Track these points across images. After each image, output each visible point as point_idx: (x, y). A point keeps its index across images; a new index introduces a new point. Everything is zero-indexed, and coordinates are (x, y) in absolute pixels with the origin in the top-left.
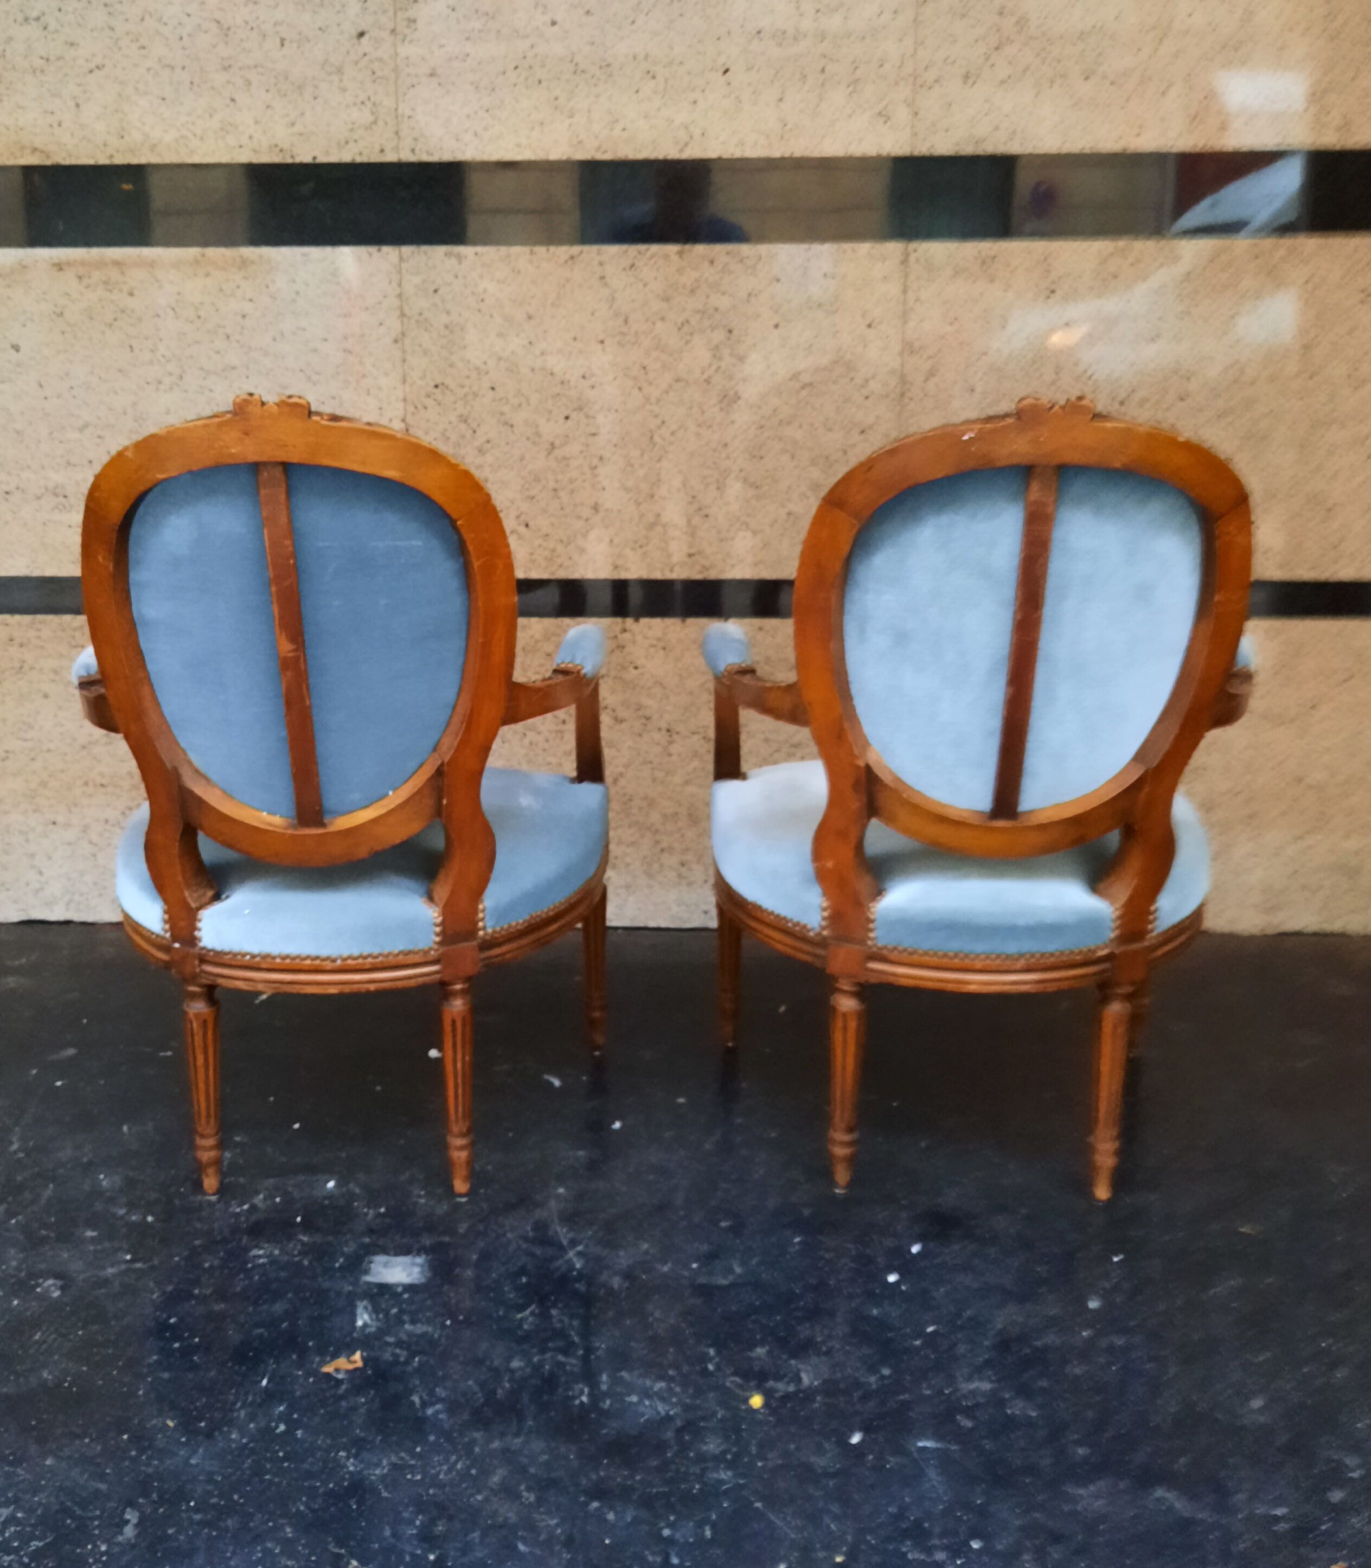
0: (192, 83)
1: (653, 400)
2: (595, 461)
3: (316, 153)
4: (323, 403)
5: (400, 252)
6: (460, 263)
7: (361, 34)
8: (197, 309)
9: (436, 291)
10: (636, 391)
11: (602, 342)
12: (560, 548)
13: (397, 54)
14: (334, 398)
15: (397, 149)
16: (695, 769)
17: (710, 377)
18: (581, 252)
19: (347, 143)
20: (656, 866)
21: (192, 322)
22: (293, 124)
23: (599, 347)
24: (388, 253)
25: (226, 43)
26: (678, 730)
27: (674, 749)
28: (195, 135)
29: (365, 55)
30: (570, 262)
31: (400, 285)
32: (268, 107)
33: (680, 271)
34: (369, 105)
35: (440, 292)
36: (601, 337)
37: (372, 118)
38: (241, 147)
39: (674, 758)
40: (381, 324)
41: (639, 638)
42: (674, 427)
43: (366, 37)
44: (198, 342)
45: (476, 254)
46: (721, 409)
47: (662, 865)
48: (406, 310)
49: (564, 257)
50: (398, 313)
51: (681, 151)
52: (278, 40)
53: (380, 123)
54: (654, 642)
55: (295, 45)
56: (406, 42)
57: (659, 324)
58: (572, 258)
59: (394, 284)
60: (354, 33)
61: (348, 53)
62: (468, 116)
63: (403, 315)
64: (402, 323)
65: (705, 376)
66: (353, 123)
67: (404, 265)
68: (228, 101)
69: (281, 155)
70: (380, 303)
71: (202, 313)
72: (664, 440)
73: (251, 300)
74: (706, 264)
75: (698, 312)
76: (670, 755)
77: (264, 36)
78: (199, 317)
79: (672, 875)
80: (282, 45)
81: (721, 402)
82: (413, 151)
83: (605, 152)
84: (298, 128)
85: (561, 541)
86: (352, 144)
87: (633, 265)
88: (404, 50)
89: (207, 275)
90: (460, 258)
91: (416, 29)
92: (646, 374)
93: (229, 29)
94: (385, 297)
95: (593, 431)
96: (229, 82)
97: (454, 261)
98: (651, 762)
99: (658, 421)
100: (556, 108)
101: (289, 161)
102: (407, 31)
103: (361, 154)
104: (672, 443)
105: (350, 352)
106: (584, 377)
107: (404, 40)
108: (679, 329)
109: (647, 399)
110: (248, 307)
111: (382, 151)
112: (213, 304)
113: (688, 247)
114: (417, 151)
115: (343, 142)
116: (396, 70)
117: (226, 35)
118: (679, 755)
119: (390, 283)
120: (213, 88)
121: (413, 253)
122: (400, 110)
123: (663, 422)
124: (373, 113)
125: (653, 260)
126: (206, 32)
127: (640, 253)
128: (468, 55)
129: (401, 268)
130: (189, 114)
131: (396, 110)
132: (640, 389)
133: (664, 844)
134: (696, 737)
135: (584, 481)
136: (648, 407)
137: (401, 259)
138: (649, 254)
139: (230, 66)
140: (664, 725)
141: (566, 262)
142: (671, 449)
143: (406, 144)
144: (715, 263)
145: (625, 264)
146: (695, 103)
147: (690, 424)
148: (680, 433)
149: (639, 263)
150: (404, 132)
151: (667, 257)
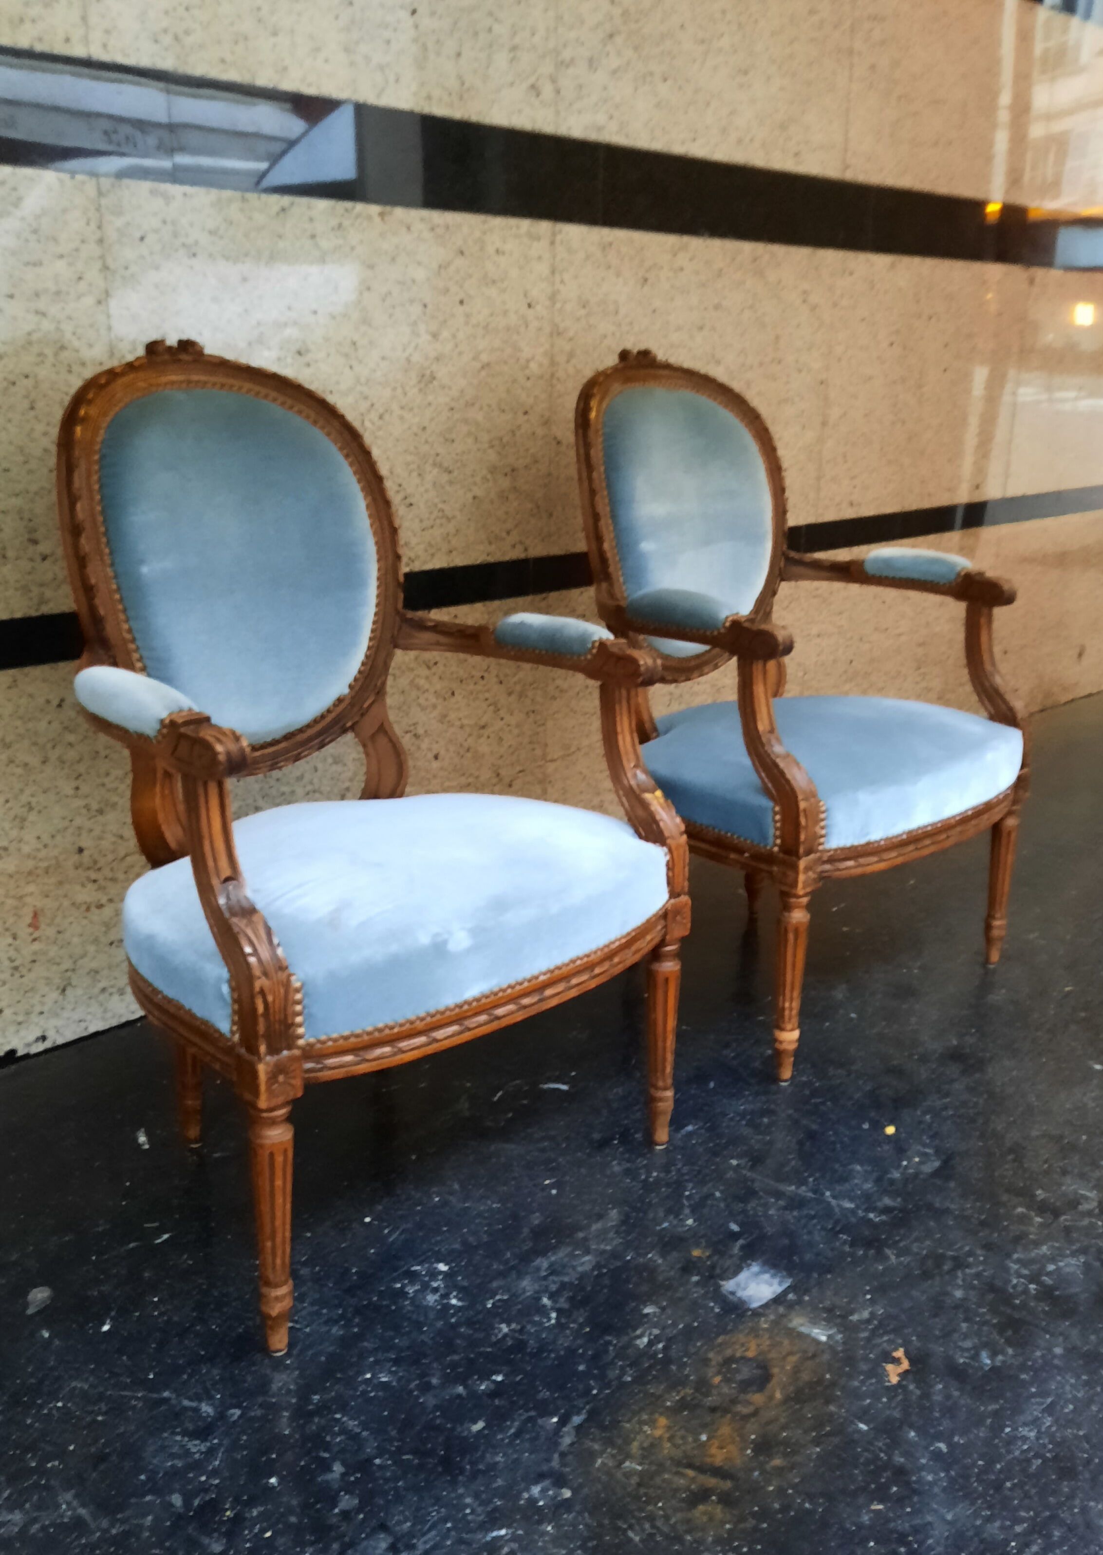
1: (363, 380)
4: (14, 383)
5: (98, 184)
6: (167, 204)
9: (142, 239)
10: (347, 370)
11: (315, 313)
14: (27, 377)
15: (86, 40)
17: (411, 355)
18: (292, 204)
19: (22, 20)
23: (313, 317)
24: (83, 183)
30: (282, 215)
31: (99, 227)
33: (382, 235)
35: (146, 240)
36: (314, 307)
40: (80, 278)
42: (381, 410)
45: (185, 194)
46: (420, 390)
48: (110, 262)
49: (276, 209)
50: (98, 265)
51: (379, 96)
58: (283, 210)
59: (93, 225)
63: (106, 268)
64: (105, 278)
65: (407, 354)
67: (104, 201)
70: (77, 250)
72: (373, 423)
74: (404, 229)
75: (399, 283)
81: (420, 382)
82: (105, 46)
83: (310, 85)
86: (28, 24)
87: (340, 226)
90: (168, 199)
92: (356, 350)
94: (83, 241)
97: (159, 202)
99: (369, 403)
100: (260, 21)
103: (40, 40)
104: (380, 428)
105: (44, 315)
108: (384, 300)
111: (67, 40)
113: (388, 208)
119: (88, 224)
121: (113, 186)
123: (372, 405)
127: (347, 210)
129: (100, 205)
132: (351, 367)
134: (409, 735)
137: (100, 193)
141: (278, 214)
142: (380, 433)
143: (97, 36)
144: (412, 229)
145: (334, 222)
146: (388, 42)
147: (395, 407)
148: (387, 417)
149: (346, 223)
150: (93, 20)
151: (369, 218)
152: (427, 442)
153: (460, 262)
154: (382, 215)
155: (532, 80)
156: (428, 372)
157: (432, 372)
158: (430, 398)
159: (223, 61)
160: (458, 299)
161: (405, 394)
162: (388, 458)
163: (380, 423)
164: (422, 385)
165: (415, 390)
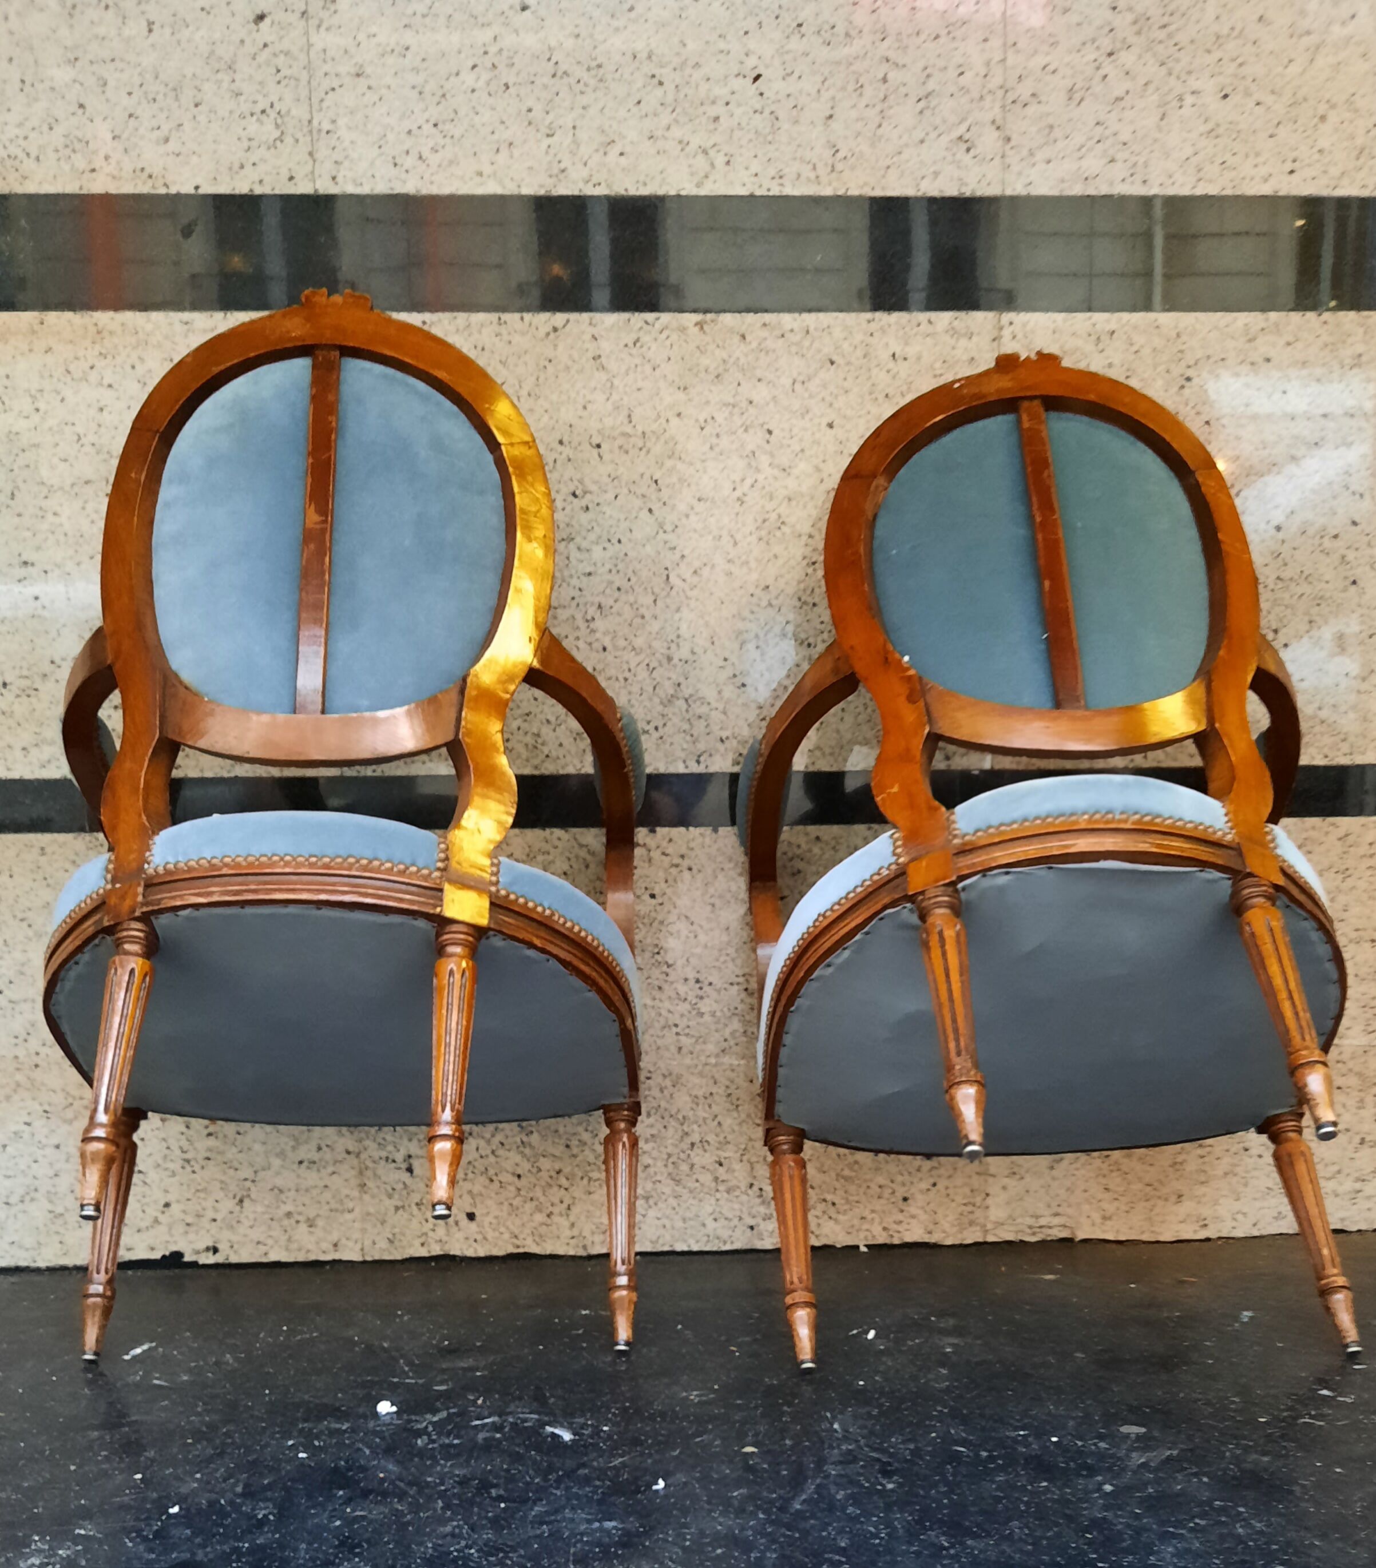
0: (23, 81)
1: (668, 527)
2: (592, 611)
3: (198, 181)
7: (261, 17)
8: (34, 398)
10: (644, 514)
11: (599, 446)
12: (546, 731)
13: (310, 46)
15: (312, 176)
16: (732, 1034)
17: (745, 495)
18: (568, 321)
19: (242, 167)
20: (684, 1167)
21: (27, 417)
22: (167, 140)
23: (595, 451)
25: (71, 26)
26: (711, 979)
27: (705, 1006)
28: (28, 154)
29: (265, 45)
30: (552, 335)
32: (130, 116)
33: (702, 348)
34: (273, 114)
36: (596, 440)
37: (277, 134)
38: (93, 170)
39: (707, 1018)
41: (656, 854)
42: (697, 564)
43: (267, 21)
44: (36, 446)
46: (760, 539)
47: (692, 1166)
49: (545, 328)
51: (700, 184)
52: (145, 24)
53: (288, 140)
54: (676, 861)
55: (168, 31)
56: (322, 29)
57: (675, 421)
58: (555, 329)
60: (252, 17)
61: (242, 42)
62: (409, 132)
65: (738, 493)
66: (250, 140)
68: (74, 107)
69: (150, 183)
71: (42, 406)
72: (684, 581)
73: (110, 386)
74: (737, 339)
75: (726, 405)
76: (701, 1015)
77: (124, 18)
78: (37, 410)
79: (706, 1178)
80: (150, 31)
81: (759, 528)
82: (334, 179)
83: (598, 187)
84: (173, 146)
85: (548, 721)
86: (248, 168)
87: (637, 340)
88: (320, 40)
89: (49, 350)
91: (335, 12)
92: (659, 491)
93: (74, 7)
95: (588, 570)
96: (75, 81)
98: (676, 1025)
99: (677, 554)
101: (163, 191)
102: (324, 14)
103: (258, 179)
104: (693, 587)
106: (574, 495)
107: (319, 26)
109: (661, 526)
110: (107, 397)
111: (291, 178)
112: (58, 393)
114: (339, 179)
115: (236, 166)
116: (308, 67)
117: (71, 15)
118: (713, 1014)
120: (53, 89)
122: (315, 122)
124: (277, 126)
125: (664, 335)
126: (42, 10)
127: (646, 323)
128: (407, 49)
130: (20, 125)
131: (310, 122)
132: (650, 511)
133: (696, 1138)
134: (735, 992)
135: (578, 638)
136: (661, 536)
138: (658, 325)
139: (76, 59)
140: (692, 975)
142: (694, 593)
143: (326, 168)
144: (748, 338)
145: (630, 340)
146: (716, 119)
147: (719, 560)
148: (706, 572)
149: (645, 338)
150: (322, 153)
151: (683, 330)
152: (770, 605)
153: (828, 374)
154: (700, 325)
155: (961, 130)
156: (773, 516)
157: (779, 516)
158: (777, 549)
159: (480, 174)
160: (825, 421)
161: (735, 543)
162: (707, 624)
163: (695, 579)
164: (763, 533)
165: (753, 539)
